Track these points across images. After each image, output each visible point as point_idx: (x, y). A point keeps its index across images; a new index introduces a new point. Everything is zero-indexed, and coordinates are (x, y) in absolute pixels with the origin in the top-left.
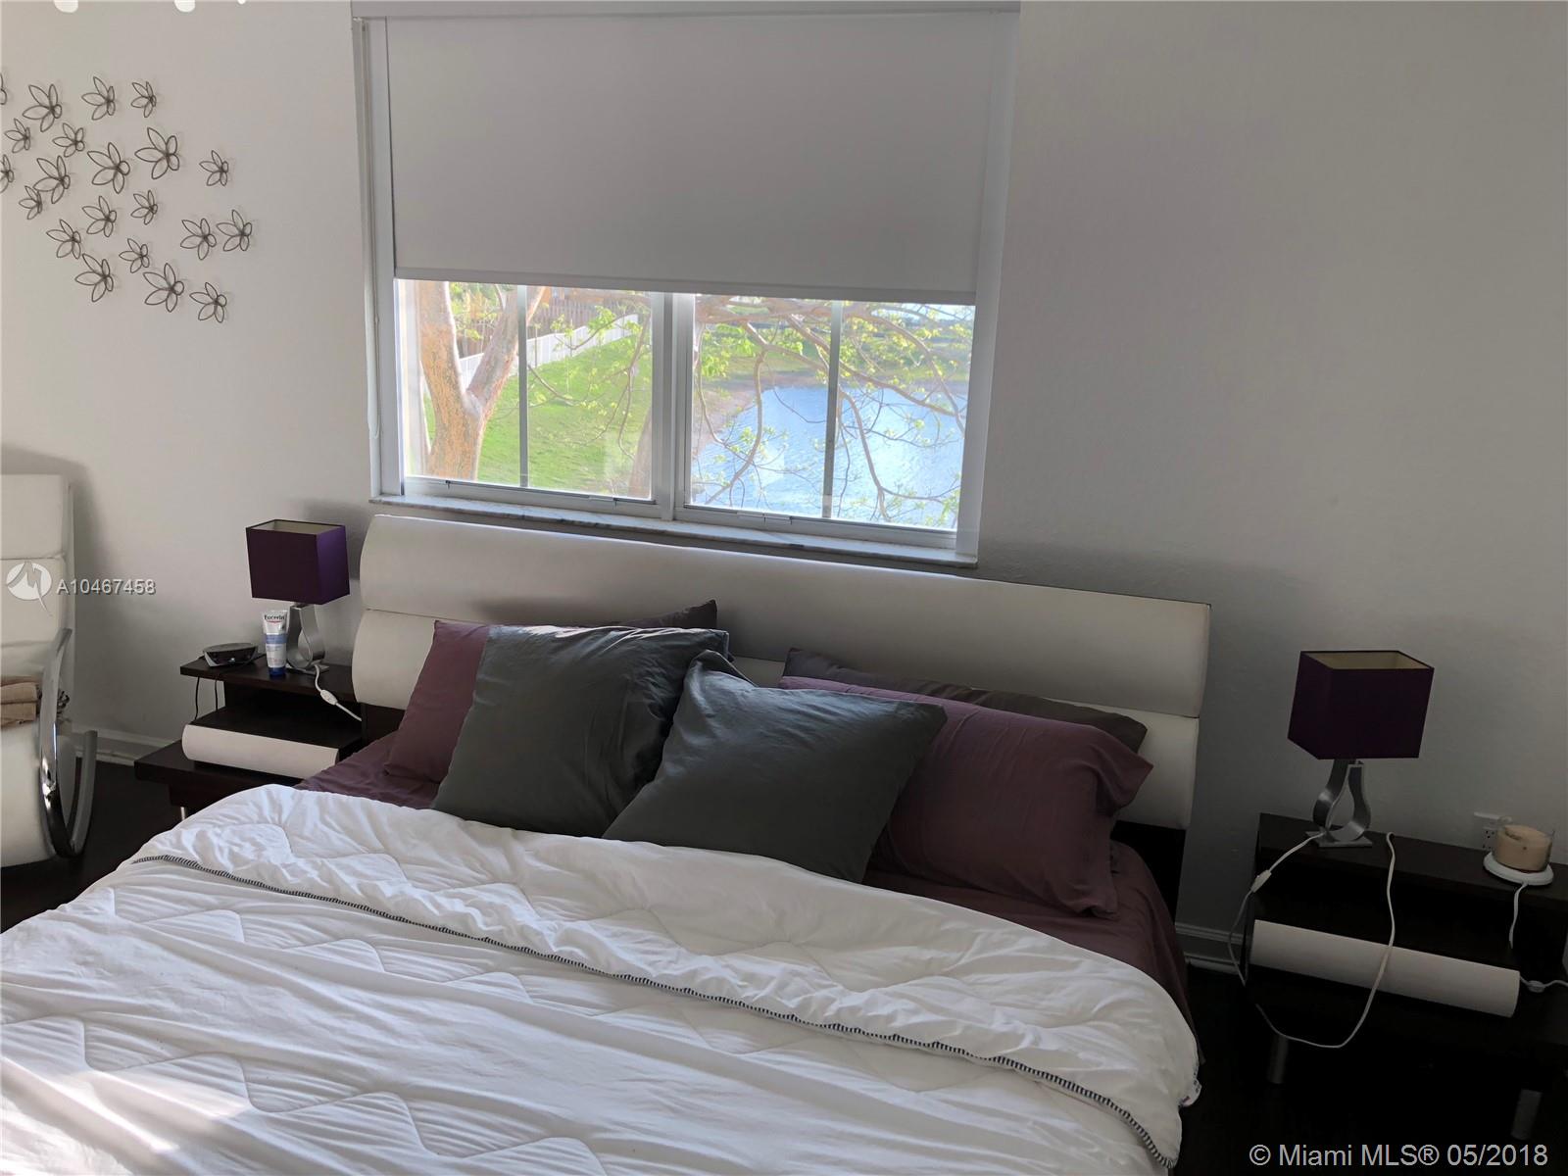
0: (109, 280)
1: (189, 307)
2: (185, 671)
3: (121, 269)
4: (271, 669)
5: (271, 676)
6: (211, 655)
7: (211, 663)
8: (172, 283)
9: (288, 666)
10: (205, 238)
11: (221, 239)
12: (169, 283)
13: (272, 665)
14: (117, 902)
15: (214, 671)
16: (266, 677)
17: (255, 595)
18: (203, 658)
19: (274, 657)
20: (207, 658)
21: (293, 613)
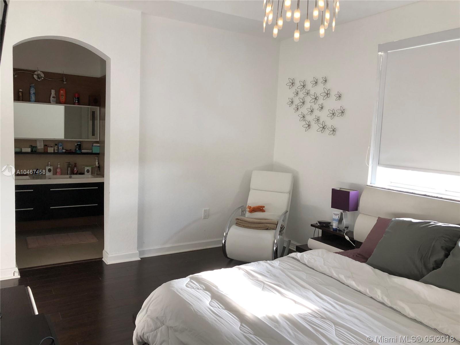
0: (310, 126)
1: (327, 132)
2: (312, 225)
3: (313, 123)
4: (333, 228)
5: (333, 230)
6: (319, 222)
7: (319, 224)
8: (324, 126)
9: (338, 229)
10: (333, 114)
11: (337, 114)
12: (323, 126)
13: (334, 227)
14: (279, 264)
15: (319, 226)
16: (332, 230)
17: (332, 207)
18: (317, 223)
19: (335, 225)
20: (318, 223)
21: (342, 214)
